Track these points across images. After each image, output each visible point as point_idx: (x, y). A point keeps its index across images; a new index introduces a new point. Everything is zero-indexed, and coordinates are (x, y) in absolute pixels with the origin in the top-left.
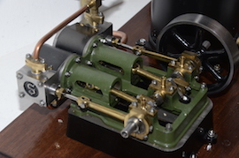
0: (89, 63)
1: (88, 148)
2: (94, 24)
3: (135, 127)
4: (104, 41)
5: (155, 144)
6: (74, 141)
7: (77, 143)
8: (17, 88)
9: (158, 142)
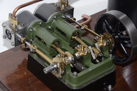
0: (50, 27)
1: (35, 77)
2: (63, 6)
3: (53, 69)
4: (64, 17)
5: (67, 83)
6: (29, 72)
7: (31, 73)
8: (3, 32)
9: (68, 82)
